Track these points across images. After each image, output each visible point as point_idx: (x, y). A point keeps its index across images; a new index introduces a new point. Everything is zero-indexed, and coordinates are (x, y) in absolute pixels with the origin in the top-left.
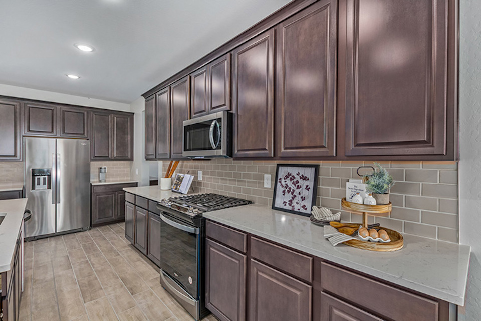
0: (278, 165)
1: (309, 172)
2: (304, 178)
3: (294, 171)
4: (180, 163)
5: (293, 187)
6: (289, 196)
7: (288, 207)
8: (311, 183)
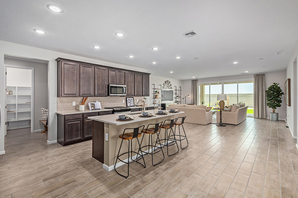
0: (126, 98)
1: (132, 99)
2: (132, 100)
3: (130, 99)
4: (88, 98)
5: (130, 102)
6: (130, 103)
7: (130, 106)
8: (133, 100)
